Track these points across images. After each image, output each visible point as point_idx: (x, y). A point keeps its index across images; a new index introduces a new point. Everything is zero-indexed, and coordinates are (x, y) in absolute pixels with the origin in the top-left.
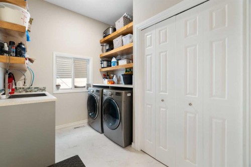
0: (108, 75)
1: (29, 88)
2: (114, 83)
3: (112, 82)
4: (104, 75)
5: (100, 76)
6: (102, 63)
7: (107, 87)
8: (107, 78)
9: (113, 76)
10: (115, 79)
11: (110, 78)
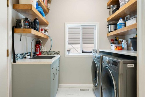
0: (116, 40)
1: (50, 52)
2: (122, 49)
3: (120, 48)
4: (112, 40)
5: (107, 42)
6: (108, 28)
7: (109, 54)
8: (114, 43)
9: (122, 41)
10: (124, 44)
11: (119, 44)
